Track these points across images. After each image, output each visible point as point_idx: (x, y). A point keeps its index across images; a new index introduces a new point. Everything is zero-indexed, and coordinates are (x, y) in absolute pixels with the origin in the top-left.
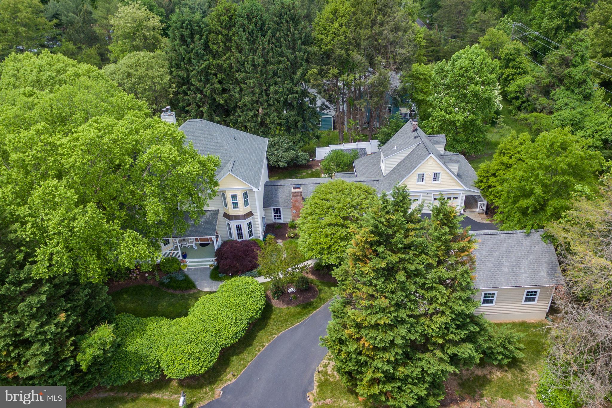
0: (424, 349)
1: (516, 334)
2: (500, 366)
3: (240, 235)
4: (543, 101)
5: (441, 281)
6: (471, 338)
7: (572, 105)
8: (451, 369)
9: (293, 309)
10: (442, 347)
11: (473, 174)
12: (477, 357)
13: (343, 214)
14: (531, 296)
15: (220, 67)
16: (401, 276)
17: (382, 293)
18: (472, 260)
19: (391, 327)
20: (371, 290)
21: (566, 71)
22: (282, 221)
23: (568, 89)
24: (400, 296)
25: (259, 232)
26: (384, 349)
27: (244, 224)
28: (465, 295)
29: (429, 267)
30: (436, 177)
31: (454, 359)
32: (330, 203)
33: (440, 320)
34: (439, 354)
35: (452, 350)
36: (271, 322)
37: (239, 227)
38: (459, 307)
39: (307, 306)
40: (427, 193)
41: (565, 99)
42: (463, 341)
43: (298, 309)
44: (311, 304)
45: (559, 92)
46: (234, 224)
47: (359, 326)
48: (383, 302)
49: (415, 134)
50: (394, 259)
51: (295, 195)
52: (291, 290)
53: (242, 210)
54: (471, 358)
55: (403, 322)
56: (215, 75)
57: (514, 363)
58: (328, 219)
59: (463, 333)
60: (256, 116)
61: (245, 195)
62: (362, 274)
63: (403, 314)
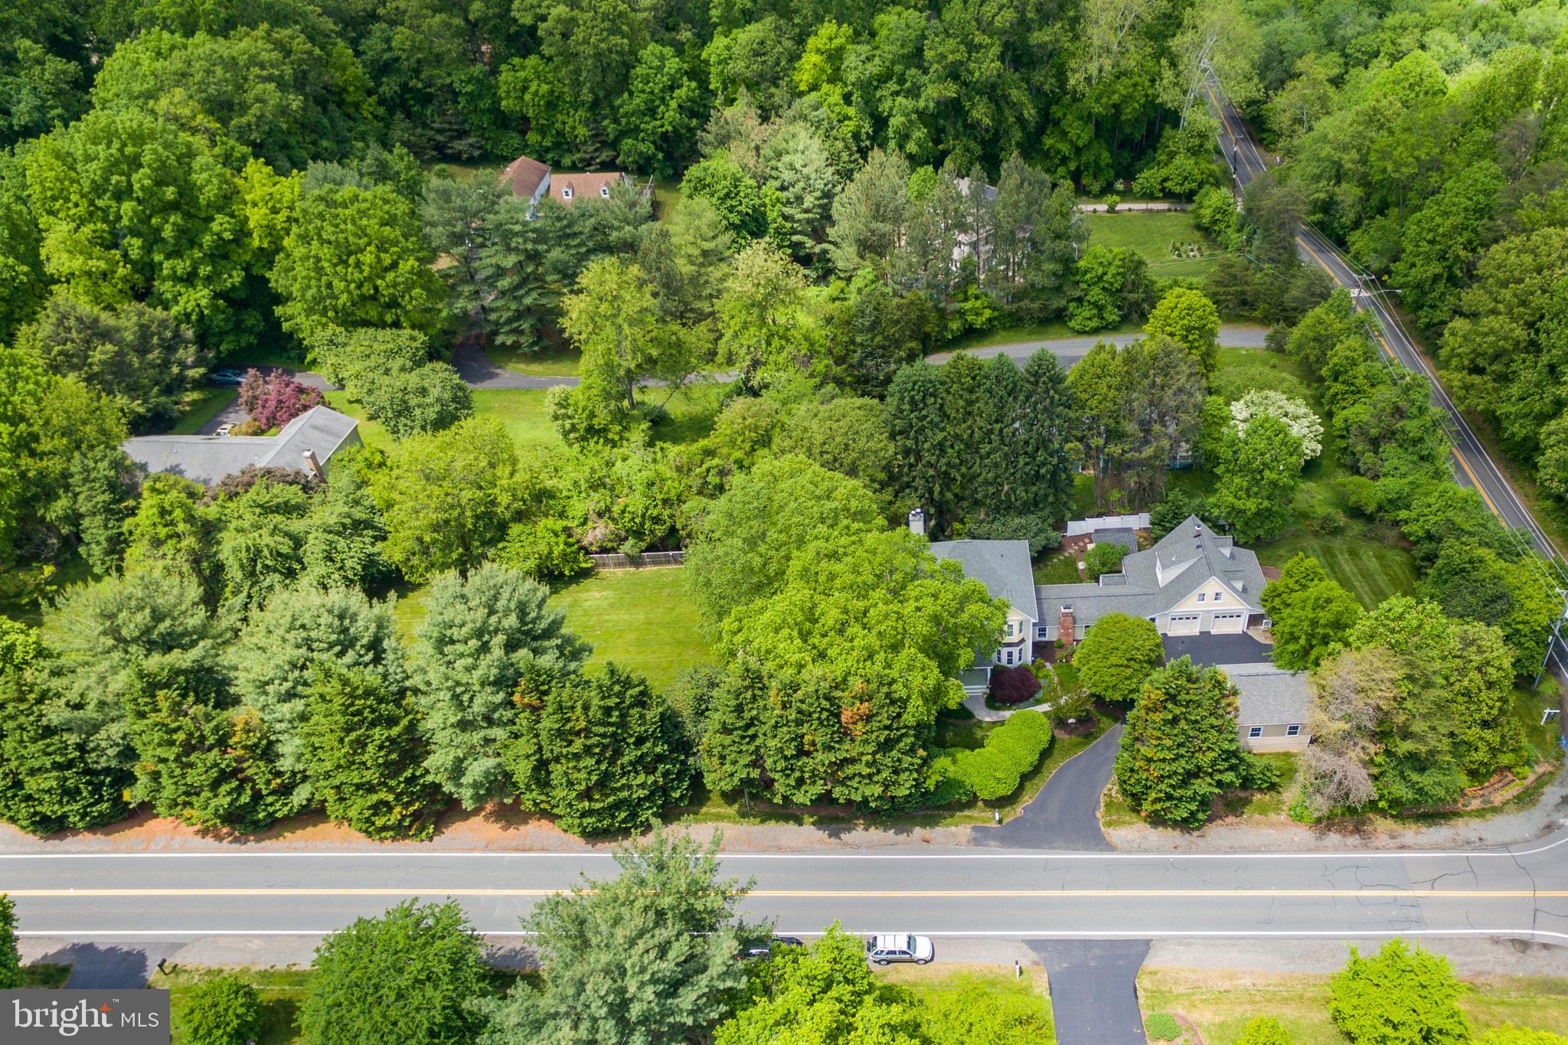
0: (1197, 776)
1: (1274, 763)
2: (1260, 790)
3: (1010, 661)
4: (1369, 458)
5: (1212, 727)
6: (1232, 768)
7: (1404, 469)
8: (1217, 791)
9: (1075, 739)
10: (1211, 775)
11: (1262, 583)
12: (1238, 782)
13: (1128, 656)
14: (1293, 730)
15: (957, 436)
16: (1183, 724)
17: (1168, 735)
18: (1236, 709)
19: (1174, 760)
20: (1158, 734)
21: (1401, 424)
22: (1046, 639)
23: (1401, 446)
24: (1181, 739)
25: (1028, 657)
26: (1169, 777)
27: (1015, 651)
28: (1230, 737)
29: (1204, 718)
30: (1217, 596)
31: (1219, 784)
32: (1115, 645)
33: (1211, 755)
34: (1208, 779)
35: (1217, 777)
36: (1056, 752)
37: (1010, 654)
38: (1226, 746)
39: (1089, 736)
40: (1208, 612)
41: (1396, 461)
42: (1227, 770)
43: (1080, 739)
44: (1091, 734)
45: (1389, 449)
46: (1004, 651)
47: (1149, 760)
48: (1168, 742)
49: (1197, 542)
50: (1177, 711)
51: (1065, 615)
52: (1071, 721)
53: (1015, 638)
54: (1232, 782)
55: (1182, 756)
56: (952, 447)
57: (1273, 787)
58: (1113, 660)
59: (1226, 765)
60: (999, 492)
61: (1021, 624)
62: (1154, 722)
63: (1182, 751)
